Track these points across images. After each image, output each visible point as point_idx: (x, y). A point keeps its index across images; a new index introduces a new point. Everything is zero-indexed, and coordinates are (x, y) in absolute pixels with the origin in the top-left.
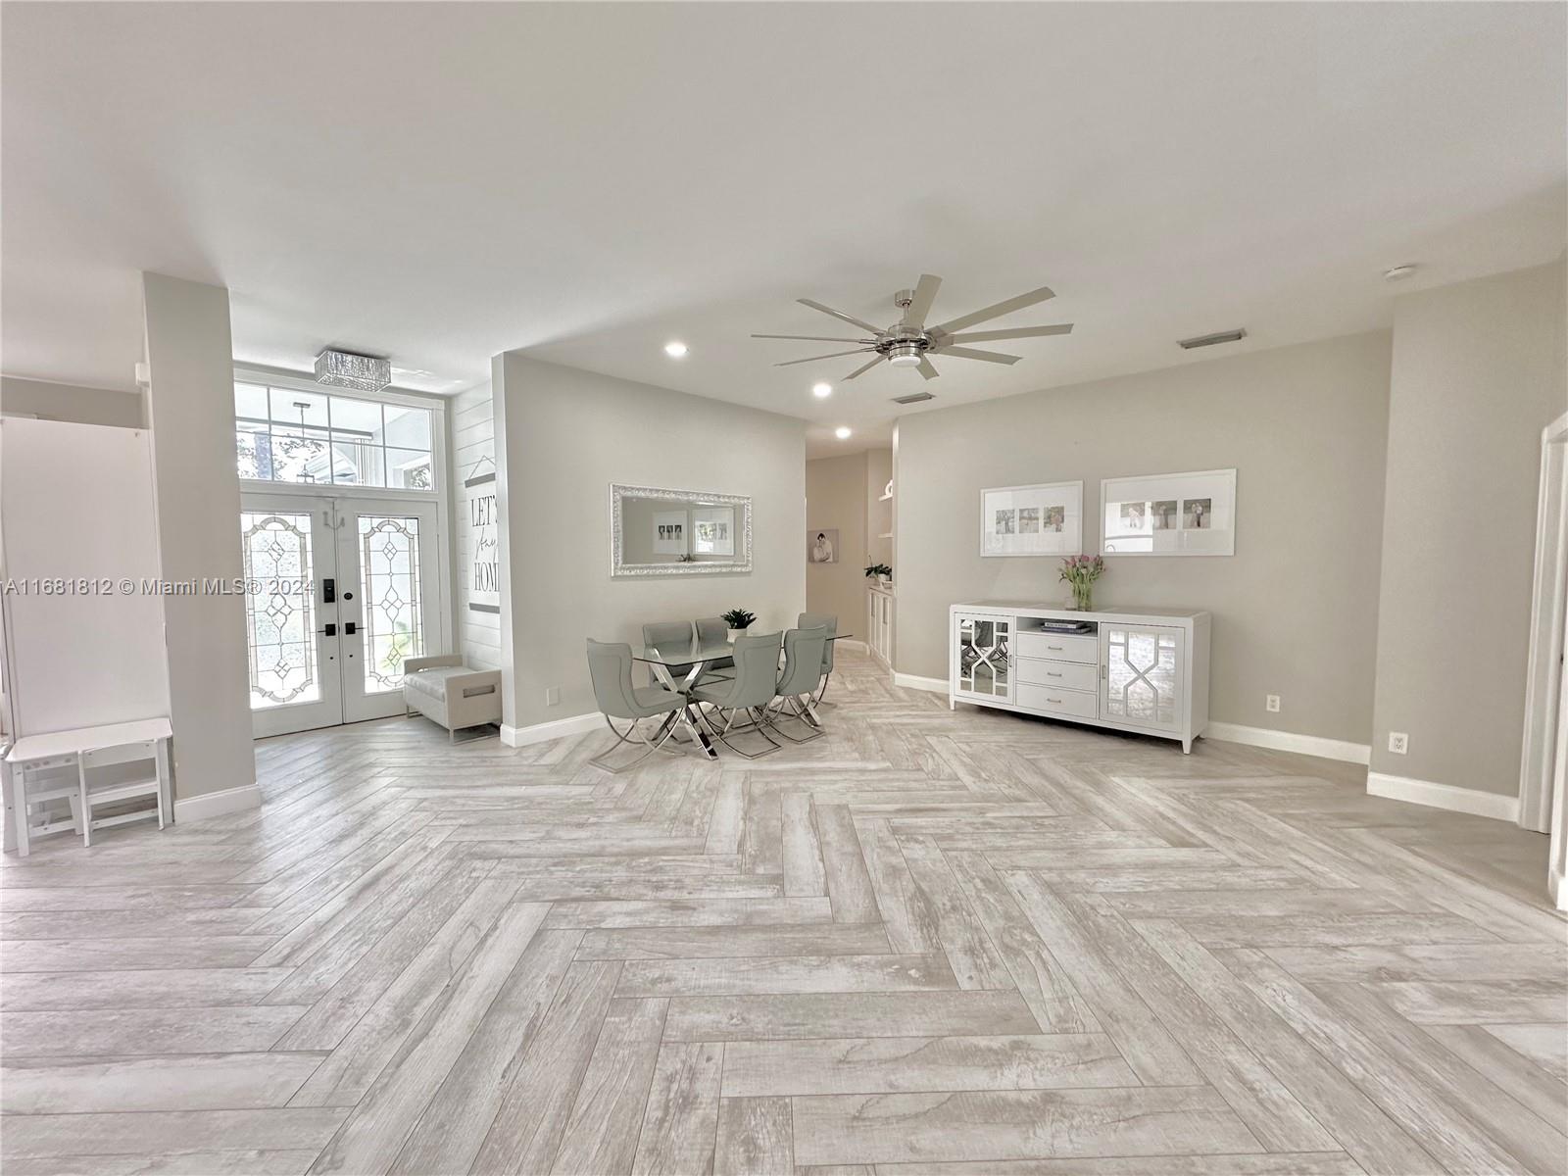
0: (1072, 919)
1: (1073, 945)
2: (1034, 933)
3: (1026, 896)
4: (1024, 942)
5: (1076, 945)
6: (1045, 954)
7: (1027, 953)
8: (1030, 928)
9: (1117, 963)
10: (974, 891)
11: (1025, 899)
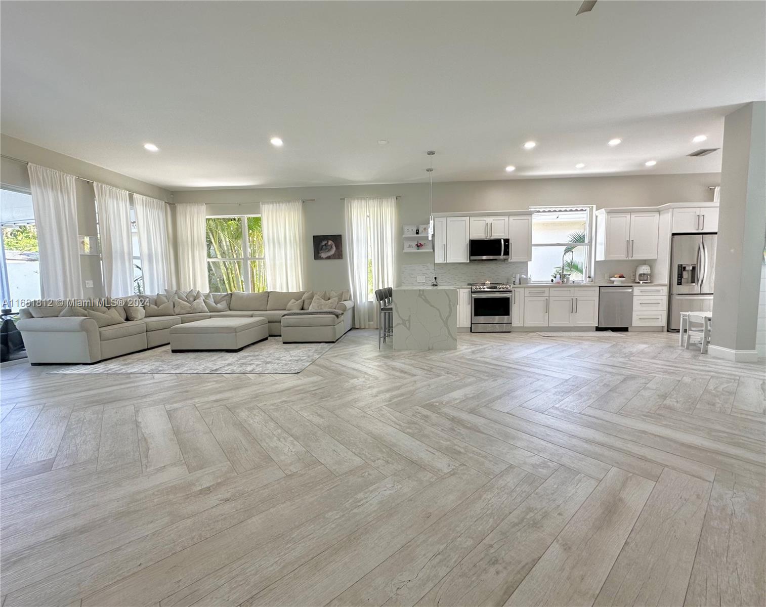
0: (395, 449)
1: (388, 435)
2: (408, 433)
3: (427, 452)
4: (409, 428)
5: (386, 436)
6: (398, 427)
7: (405, 425)
8: (412, 435)
9: (366, 435)
10: (456, 443)
11: (427, 450)
